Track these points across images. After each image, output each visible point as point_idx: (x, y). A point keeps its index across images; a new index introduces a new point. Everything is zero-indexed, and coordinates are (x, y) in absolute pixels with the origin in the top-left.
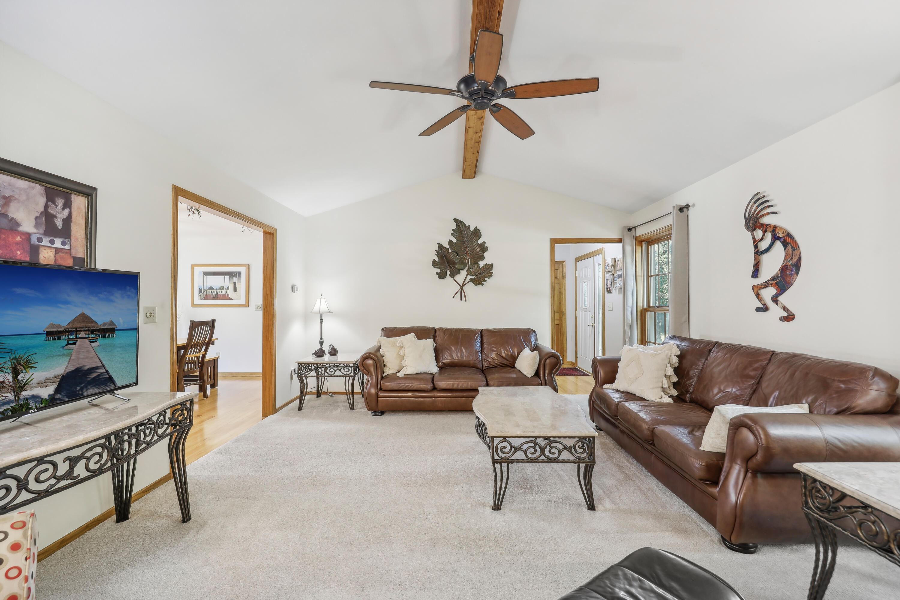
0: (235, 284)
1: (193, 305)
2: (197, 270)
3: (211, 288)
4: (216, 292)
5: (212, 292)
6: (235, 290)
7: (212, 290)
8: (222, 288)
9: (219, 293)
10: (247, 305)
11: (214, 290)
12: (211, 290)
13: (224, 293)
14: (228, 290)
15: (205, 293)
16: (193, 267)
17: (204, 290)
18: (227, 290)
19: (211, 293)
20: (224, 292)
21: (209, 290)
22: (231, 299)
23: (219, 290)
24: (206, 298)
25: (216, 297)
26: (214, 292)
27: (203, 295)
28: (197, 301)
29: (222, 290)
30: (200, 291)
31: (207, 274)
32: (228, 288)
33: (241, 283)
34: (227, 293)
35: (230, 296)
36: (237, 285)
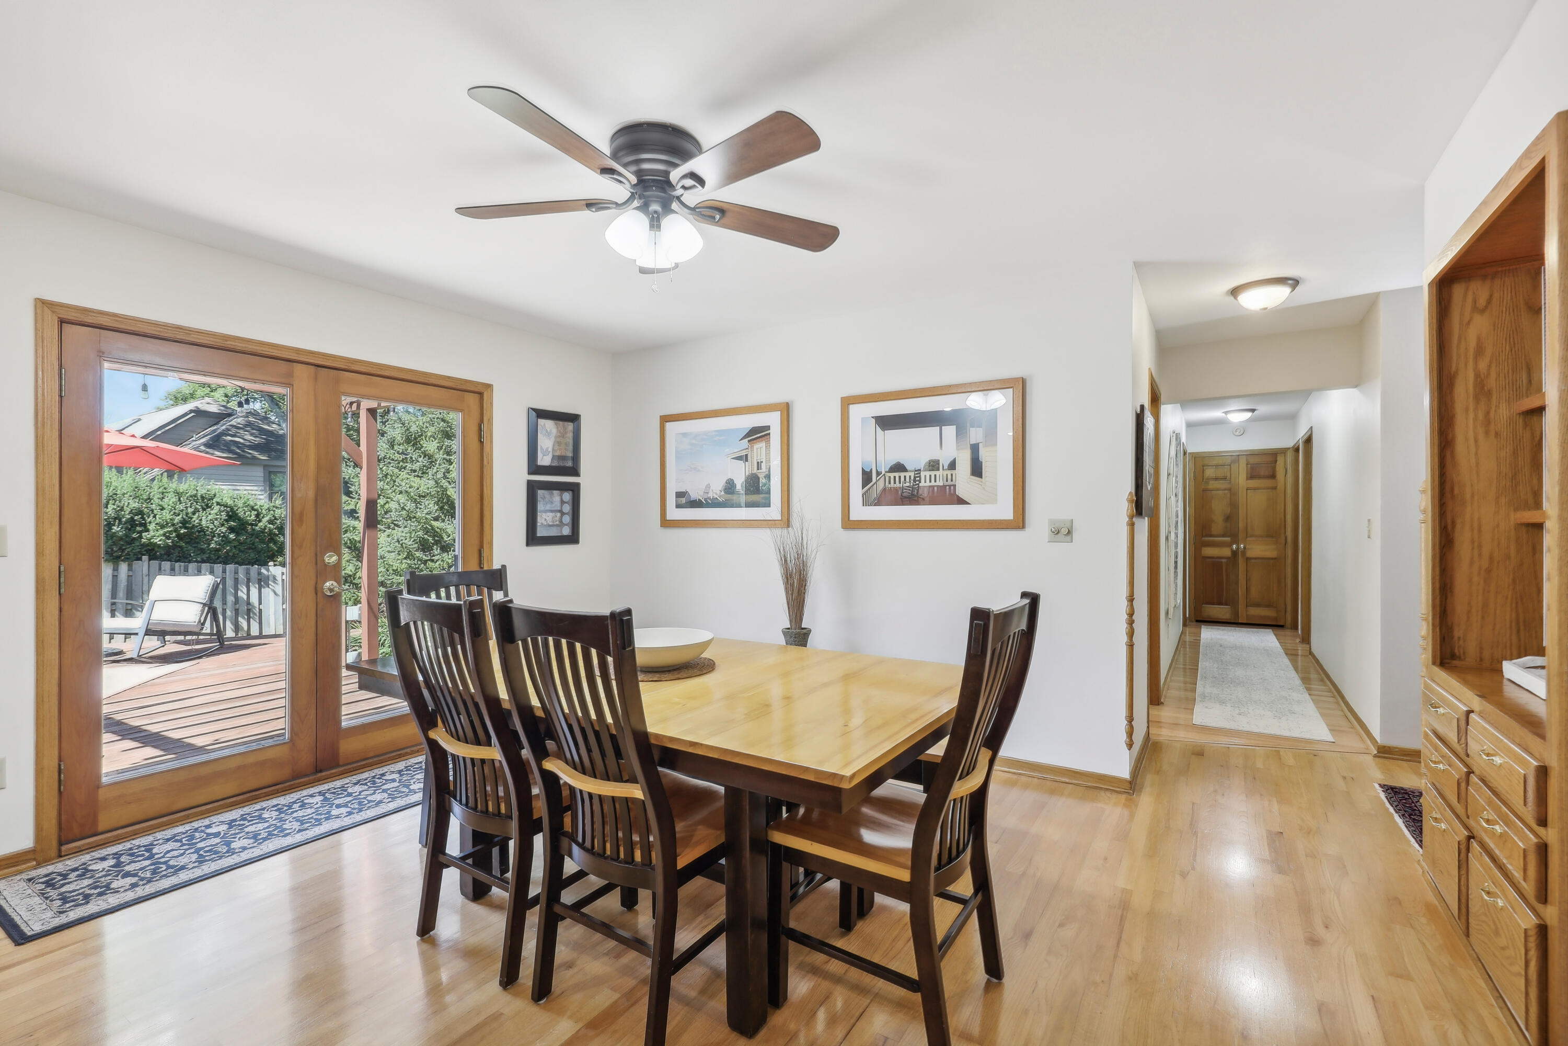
0: (975, 449)
1: (846, 523)
2: (856, 411)
3: (899, 468)
4: (915, 481)
5: (902, 479)
6: (977, 470)
7: (902, 474)
8: (934, 465)
9: (922, 483)
10: (1019, 522)
11: (907, 474)
12: (897, 475)
13: (938, 482)
14: (953, 472)
15: (881, 485)
16: (847, 402)
17: (878, 473)
18: (949, 473)
19: (898, 485)
20: (940, 478)
21: (892, 475)
22: (961, 501)
23: (923, 474)
24: (883, 498)
25: (915, 495)
26: (908, 480)
27: (874, 494)
28: (859, 512)
29: (933, 473)
30: (867, 477)
31: (886, 423)
32: (952, 466)
33: (995, 444)
34: (949, 483)
35: (961, 492)
36: (984, 454)
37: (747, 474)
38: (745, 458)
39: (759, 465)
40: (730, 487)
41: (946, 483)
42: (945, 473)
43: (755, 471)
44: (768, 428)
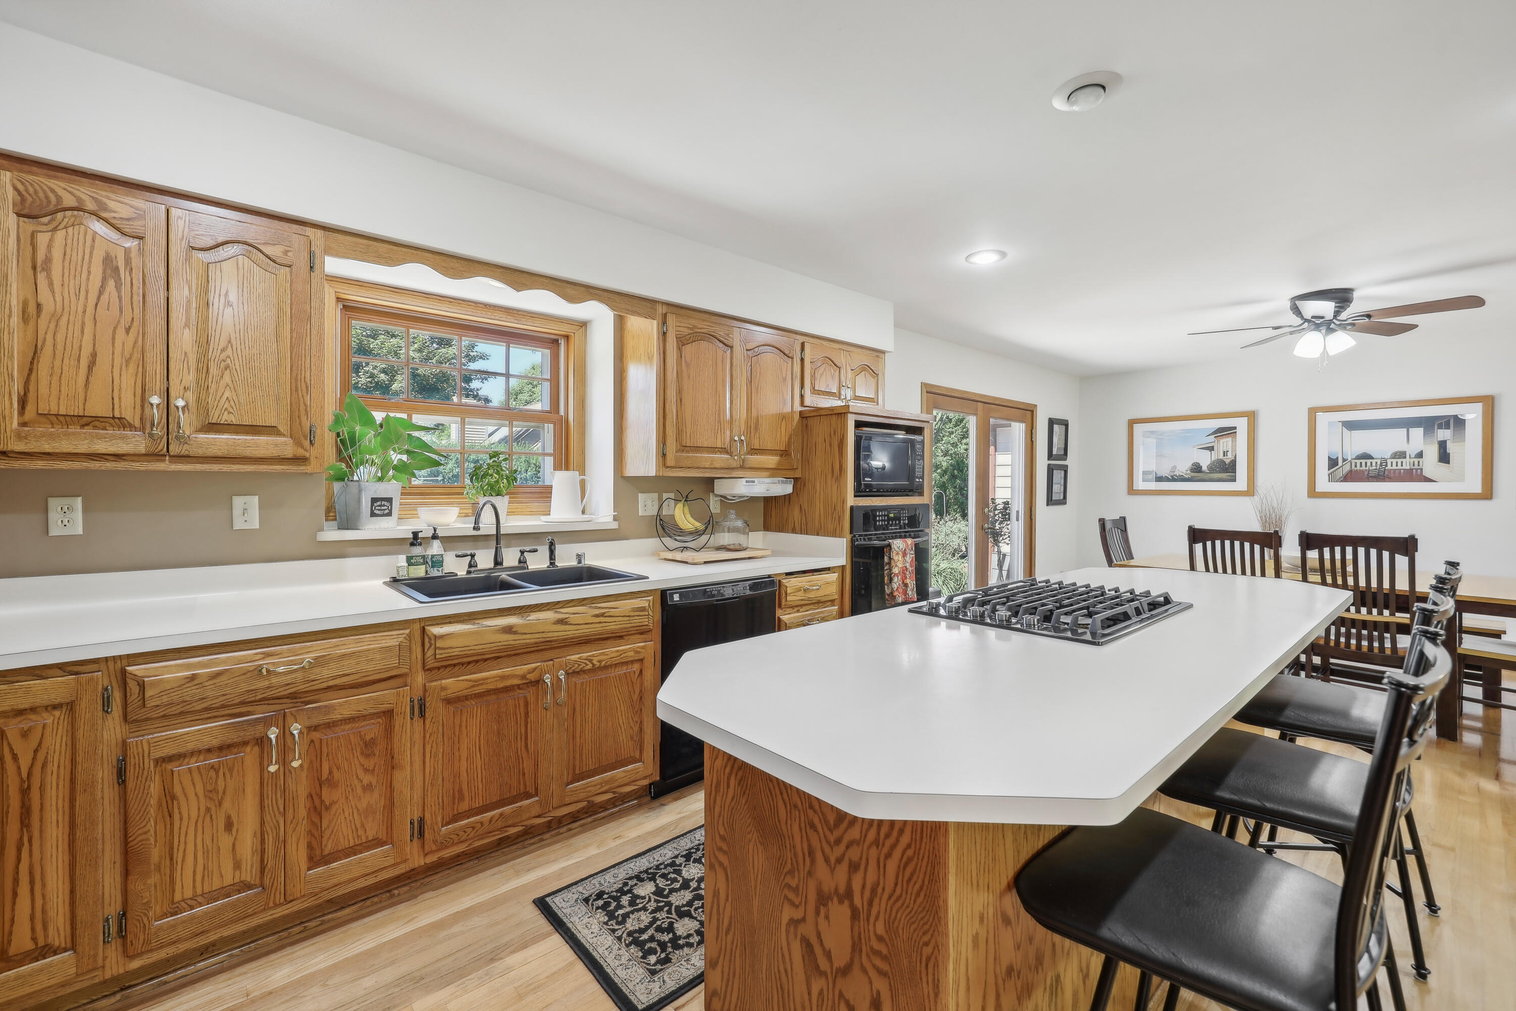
0: (1443, 445)
1: (1313, 493)
2: (1324, 417)
3: (1366, 456)
4: (1381, 465)
5: (1369, 464)
6: (1444, 457)
7: (1369, 461)
8: (1401, 455)
9: (1389, 467)
10: (1487, 495)
11: (1374, 461)
12: (1363, 461)
13: (1404, 467)
14: (1420, 460)
15: (1347, 468)
16: (1315, 411)
17: (1344, 460)
18: (1416, 461)
19: (1364, 468)
20: (1406, 464)
21: (1358, 462)
22: (1428, 480)
23: (1389, 461)
24: (1349, 477)
25: (1381, 476)
26: (1374, 464)
27: (1340, 473)
28: (1325, 486)
29: (1399, 461)
30: (1333, 463)
31: (1353, 425)
32: (1420, 455)
33: (1464, 441)
34: (1416, 466)
35: (1426, 473)
36: (1451, 448)
37: (1213, 459)
38: (1211, 449)
39: (1225, 453)
40: (1197, 468)
41: (1413, 467)
42: (1412, 460)
43: (1221, 457)
44: (1235, 428)
